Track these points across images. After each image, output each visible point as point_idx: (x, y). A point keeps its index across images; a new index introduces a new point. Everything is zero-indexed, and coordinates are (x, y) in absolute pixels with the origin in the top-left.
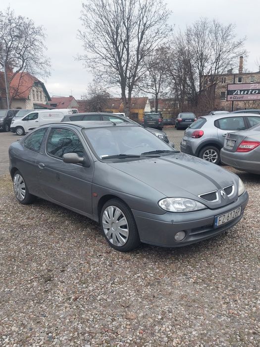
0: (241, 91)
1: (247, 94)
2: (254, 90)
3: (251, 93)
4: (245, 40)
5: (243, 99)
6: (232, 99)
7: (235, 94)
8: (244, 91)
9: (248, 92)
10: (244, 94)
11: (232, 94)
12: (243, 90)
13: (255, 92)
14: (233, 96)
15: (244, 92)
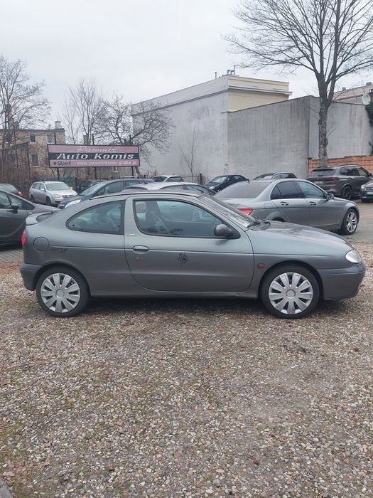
0: (66, 154)
1: (75, 158)
2: (82, 154)
3: (80, 158)
4: (43, 85)
5: (71, 166)
6: (57, 166)
7: (60, 159)
8: (71, 154)
9: (75, 156)
10: (70, 159)
11: (56, 159)
12: (69, 154)
13: (84, 157)
14: (57, 161)
15: (71, 157)
